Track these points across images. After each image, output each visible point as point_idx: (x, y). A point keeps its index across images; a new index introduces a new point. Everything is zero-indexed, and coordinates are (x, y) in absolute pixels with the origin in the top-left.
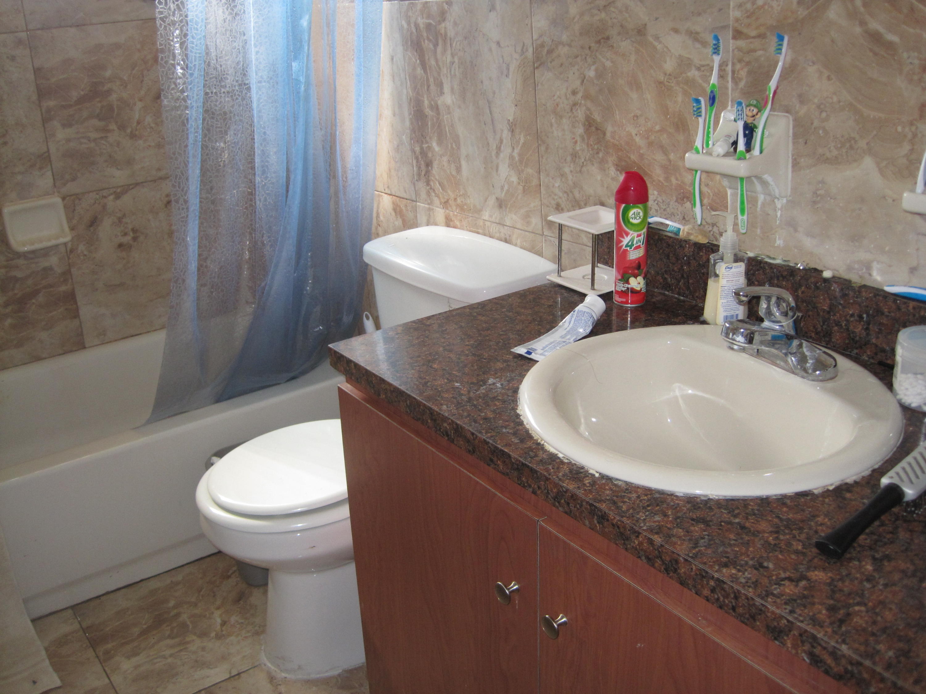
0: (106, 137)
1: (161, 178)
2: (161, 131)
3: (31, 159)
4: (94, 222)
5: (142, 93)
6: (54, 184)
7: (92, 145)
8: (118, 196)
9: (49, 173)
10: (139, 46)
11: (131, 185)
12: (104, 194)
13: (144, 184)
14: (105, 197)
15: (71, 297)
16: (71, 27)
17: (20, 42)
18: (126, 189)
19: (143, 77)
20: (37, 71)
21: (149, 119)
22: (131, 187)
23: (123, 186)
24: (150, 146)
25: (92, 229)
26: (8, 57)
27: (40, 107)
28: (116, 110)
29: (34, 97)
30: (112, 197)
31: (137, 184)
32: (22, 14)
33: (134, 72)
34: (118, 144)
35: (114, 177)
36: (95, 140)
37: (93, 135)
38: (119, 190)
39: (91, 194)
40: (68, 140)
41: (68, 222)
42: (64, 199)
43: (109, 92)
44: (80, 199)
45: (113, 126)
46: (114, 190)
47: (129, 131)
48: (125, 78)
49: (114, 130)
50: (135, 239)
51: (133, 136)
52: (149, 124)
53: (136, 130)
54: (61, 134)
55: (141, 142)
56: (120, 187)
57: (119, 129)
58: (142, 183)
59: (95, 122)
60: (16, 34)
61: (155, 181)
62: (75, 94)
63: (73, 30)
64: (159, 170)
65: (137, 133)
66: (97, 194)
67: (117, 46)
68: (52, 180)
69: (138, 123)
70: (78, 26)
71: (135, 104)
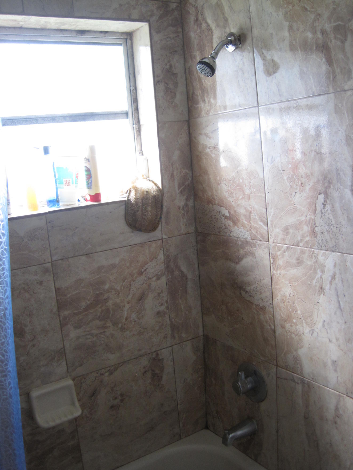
0: (104, 332)
1: (141, 356)
2: (141, 323)
3: (52, 354)
4: (94, 394)
5: (130, 297)
6: (68, 370)
7: (95, 339)
8: (111, 373)
9: (64, 363)
10: (128, 265)
11: (121, 363)
12: (102, 373)
13: (129, 361)
14: (103, 374)
15: (77, 448)
16: (82, 255)
17: (46, 271)
18: (117, 366)
19: (130, 286)
20: (57, 290)
21: (134, 316)
22: (120, 365)
23: (114, 365)
24: (134, 334)
25: (93, 398)
26: (37, 283)
27: (59, 316)
28: (111, 312)
29: (55, 309)
30: (107, 374)
31: (124, 363)
32: (49, 251)
33: (124, 283)
34: (112, 335)
35: (109, 360)
36: (97, 335)
37: (95, 332)
38: (112, 368)
39: (93, 373)
40: (78, 338)
41: (77, 396)
42: (73, 380)
43: (107, 299)
44: (85, 379)
45: (109, 324)
46: (109, 368)
47: (120, 326)
48: (118, 288)
49: (109, 326)
50: (122, 401)
51: (123, 329)
52: (134, 319)
53: (125, 324)
54: (73, 334)
55: (128, 332)
56: (113, 366)
57: (113, 325)
58: (128, 361)
59: (98, 323)
60: (44, 265)
61: (137, 358)
62: (83, 304)
63: (84, 258)
64: (139, 350)
65: (125, 326)
66: (97, 373)
67: (114, 266)
68: (66, 367)
69: (126, 319)
70: (87, 255)
71: (124, 306)
